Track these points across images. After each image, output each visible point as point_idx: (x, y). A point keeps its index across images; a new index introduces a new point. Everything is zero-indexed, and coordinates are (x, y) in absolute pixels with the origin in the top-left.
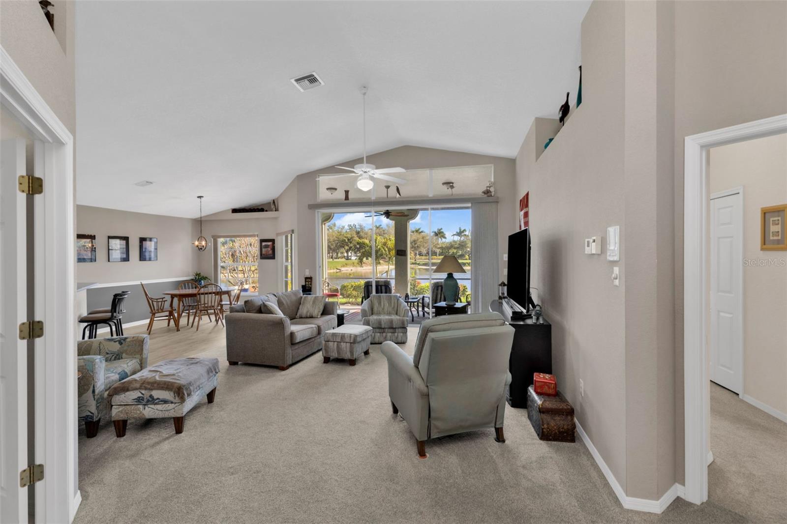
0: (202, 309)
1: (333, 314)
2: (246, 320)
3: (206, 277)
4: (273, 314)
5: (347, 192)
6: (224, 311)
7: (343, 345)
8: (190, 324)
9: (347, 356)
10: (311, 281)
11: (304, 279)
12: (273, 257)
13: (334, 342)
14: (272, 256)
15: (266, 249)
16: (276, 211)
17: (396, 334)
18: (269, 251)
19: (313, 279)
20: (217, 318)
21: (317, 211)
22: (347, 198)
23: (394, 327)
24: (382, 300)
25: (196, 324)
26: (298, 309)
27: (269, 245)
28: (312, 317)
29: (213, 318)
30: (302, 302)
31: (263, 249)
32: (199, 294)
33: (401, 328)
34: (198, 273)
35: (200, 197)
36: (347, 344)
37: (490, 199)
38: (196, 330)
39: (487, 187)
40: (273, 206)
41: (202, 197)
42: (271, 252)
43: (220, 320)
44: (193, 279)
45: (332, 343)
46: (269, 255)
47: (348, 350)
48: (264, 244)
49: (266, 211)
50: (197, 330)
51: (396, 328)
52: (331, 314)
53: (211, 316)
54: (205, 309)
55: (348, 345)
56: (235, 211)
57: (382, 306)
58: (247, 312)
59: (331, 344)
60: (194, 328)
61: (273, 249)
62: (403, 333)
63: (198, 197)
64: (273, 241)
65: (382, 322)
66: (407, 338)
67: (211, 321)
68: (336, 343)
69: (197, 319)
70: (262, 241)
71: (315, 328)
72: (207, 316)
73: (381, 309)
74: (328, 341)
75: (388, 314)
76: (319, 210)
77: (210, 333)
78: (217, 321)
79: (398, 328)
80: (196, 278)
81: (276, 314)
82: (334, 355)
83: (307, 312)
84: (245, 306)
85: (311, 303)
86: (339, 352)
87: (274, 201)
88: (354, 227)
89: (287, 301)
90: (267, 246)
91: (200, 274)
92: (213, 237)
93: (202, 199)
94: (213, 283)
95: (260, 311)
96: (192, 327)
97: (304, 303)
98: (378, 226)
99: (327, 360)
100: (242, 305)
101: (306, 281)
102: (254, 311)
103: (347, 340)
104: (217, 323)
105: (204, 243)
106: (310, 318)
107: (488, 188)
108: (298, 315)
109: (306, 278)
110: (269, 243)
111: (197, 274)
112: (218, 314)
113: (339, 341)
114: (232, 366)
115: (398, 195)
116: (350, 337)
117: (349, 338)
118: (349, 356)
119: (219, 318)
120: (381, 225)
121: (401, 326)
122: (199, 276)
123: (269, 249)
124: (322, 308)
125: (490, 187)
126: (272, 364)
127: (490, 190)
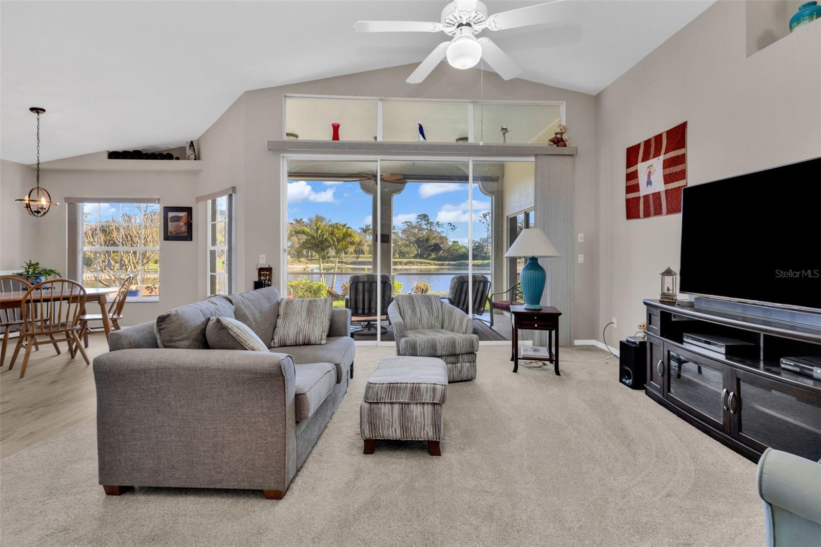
0: (36, 331)
2: (165, 373)
3: (52, 271)
5: (336, 128)
6: (90, 333)
7: (416, 411)
8: (7, 362)
9: (427, 433)
10: (270, 275)
11: (257, 272)
12: (187, 236)
13: (392, 403)
14: (186, 234)
15: (175, 223)
16: (195, 159)
17: (459, 365)
18: (182, 227)
19: (273, 271)
20: (74, 346)
21: (282, 155)
22: (336, 136)
23: (458, 353)
24: (416, 303)
25: (20, 360)
26: (275, 327)
27: (182, 217)
28: (307, 344)
29: (64, 347)
30: (281, 312)
31: (170, 224)
32: (28, 302)
33: (466, 354)
34: (33, 262)
35: (37, 110)
36: (426, 406)
37: (564, 150)
38: (19, 375)
39: (556, 134)
40: (189, 152)
41: (44, 110)
42: (184, 229)
43: (78, 352)
44: (21, 274)
45: (388, 407)
46: (182, 233)
47: (428, 421)
48: (171, 214)
49: (177, 159)
50: (22, 376)
53: (58, 344)
54: (44, 331)
55: (428, 409)
56: (113, 155)
57: (419, 315)
58: (166, 347)
59: (385, 409)
60: (16, 372)
61: (189, 225)
62: (470, 362)
63: (32, 109)
64: (189, 210)
65: (438, 344)
66: (476, 371)
67: (59, 353)
68: (396, 407)
69: (22, 351)
70: (167, 210)
71: (333, 371)
72: (52, 344)
74: (377, 403)
75: (428, 328)
76: (285, 155)
77: (54, 382)
78: (73, 353)
79: (462, 354)
80: (28, 272)
81: (253, 350)
82: (394, 433)
83: (298, 333)
85: (304, 314)
86: (404, 428)
87: (192, 142)
89: (255, 312)
90: (178, 219)
91: (37, 264)
92: (67, 200)
93: (42, 115)
94: (67, 279)
95: (203, 342)
96: (11, 368)
97: (286, 314)
99: (372, 446)
100: (151, 327)
101: (260, 275)
102: (186, 343)
103: (427, 398)
104: (73, 357)
105: (44, 202)
106: (305, 344)
107: (559, 136)
109: (261, 270)
110: (183, 214)
111: (30, 265)
112: (74, 339)
113: (406, 401)
114: (110, 497)
115: (421, 138)
116: (434, 390)
117: (430, 393)
118: (431, 434)
119: (78, 346)
121: (469, 350)
122: (35, 269)
123: (182, 224)
124: (327, 324)
125: (562, 134)
126: (245, 486)
127: (561, 138)
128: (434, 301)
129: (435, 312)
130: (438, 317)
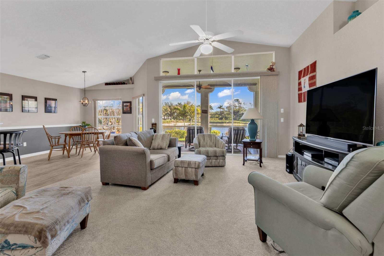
0: (85, 143)
1: (176, 147)
2: (116, 151)
3: (89, 124)
4: (137, 146)
5: (179, 70)
6: (100, 145)
7: (190, 170)
8: (78, 153)
9: (193, 178)
10: (156, 126)
11: (151, 125)
12: (130, 112)
13: (182, 167)
14: (129, 111)
15: (126, 107)
16: (132, 84)
17: (218, 160)
18: (128, 109)
19: (157, 125)
20: (96, 150)
21: (160, 82)
22: (179, 73)
23: (217, 155)
24: (206, 138)
25: (81, 153)
26: (152, 143)
27: (128, 105)
28: (161, 149)
29: (93, 149)
30: (154, 138)
31: (124, 108)
32: (83, 134)
33: (221, 156)
34: (84, 122)
35: (84, 72)
36: (193, 169)
37: (273, 73)
38: (81, 157)
40: (130, 81)
41: (86, 72)
42: (129, 109)
43: (97, 150)
44: (80, 126)
45: (181, 168)
46: (128, 111)
47: (194, 174)
48: (125, 104)
49: (127, 84)
50: (82, 157)
51: (218, 156)
52: (174, 147)
53: (91, 148)
54: (87, 143)
55: (194, 170)
56: (107, 84)
57: (206, 142)
58: (116, 145)
59: (180, 169)
60: (80, 156)
61: (131, 108)
62: (223, 160)
63: (83, 72)
64: (130, 102)
65: (209, 152)
66: (225, 163)
67: (91, 151)
68: (184, 168)
69: (82, 150)
70: (124, 102)
71: (166, 157)
72: (89, 148)
73: (205, 144)
74: (178, 167)
75: (210, 147)
76: (161, 81)
77: (90, 159)
78: (95, 151)
79: (219, 156)
80: (82, 125)
81: (139, 147)
82: (183, 177)
83: (158, 145)
84: (115, 140)
85: (161, 139)
86: (186, 175)
87: (131, 78)
88: (167, 104)
89: (145, 137)
90: (127, 106)
91: (85, 122)
92: (93, 100)
93: (86, 73)
94: (93, 127)
95: (126, 144)
96: (79, 155)
97: (155, 139)
98: (180, 103)
99: (176, 181)
100: (113, 140)
101: (152, 126)
102: (122, 144)
103: (193, 166)
104: (95, 153)
105: (86, 102)
106: (160, 149)
107: (271, 67)
108: (151, 147)
109: (153, 124)
110: (128, 104)
111: (83, 123)
112: (96, 146)
113: (187, 166)
114: (105, 186)
115: (212, 71)
116: (195, 163)
117: (194, 164)
118: (194, 178)
119: (97, 149)
120: (181, 103)
121: (222, 154)
122: (84, 124)
123: (128, 107)
124: (168, 143)
125: (273, 66)
126: (136, 185)
127: (273, 68)
128: (212, 136)
129: (213, 141)
130: (214, 142)
